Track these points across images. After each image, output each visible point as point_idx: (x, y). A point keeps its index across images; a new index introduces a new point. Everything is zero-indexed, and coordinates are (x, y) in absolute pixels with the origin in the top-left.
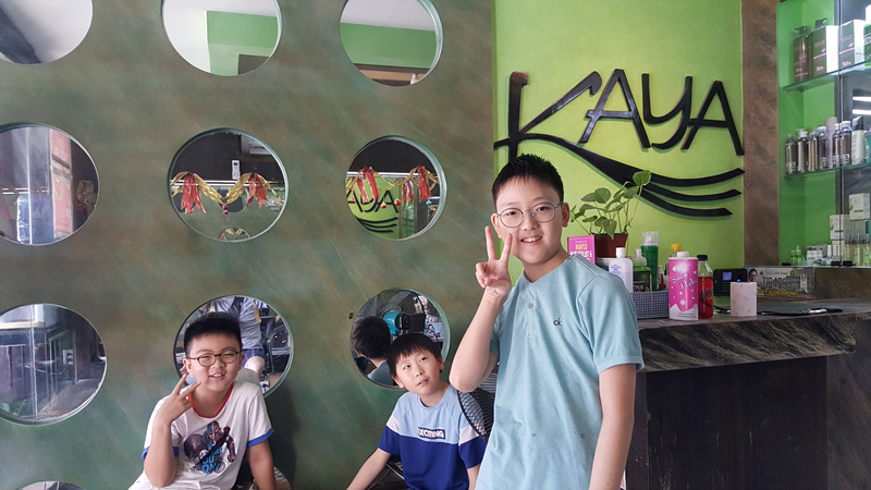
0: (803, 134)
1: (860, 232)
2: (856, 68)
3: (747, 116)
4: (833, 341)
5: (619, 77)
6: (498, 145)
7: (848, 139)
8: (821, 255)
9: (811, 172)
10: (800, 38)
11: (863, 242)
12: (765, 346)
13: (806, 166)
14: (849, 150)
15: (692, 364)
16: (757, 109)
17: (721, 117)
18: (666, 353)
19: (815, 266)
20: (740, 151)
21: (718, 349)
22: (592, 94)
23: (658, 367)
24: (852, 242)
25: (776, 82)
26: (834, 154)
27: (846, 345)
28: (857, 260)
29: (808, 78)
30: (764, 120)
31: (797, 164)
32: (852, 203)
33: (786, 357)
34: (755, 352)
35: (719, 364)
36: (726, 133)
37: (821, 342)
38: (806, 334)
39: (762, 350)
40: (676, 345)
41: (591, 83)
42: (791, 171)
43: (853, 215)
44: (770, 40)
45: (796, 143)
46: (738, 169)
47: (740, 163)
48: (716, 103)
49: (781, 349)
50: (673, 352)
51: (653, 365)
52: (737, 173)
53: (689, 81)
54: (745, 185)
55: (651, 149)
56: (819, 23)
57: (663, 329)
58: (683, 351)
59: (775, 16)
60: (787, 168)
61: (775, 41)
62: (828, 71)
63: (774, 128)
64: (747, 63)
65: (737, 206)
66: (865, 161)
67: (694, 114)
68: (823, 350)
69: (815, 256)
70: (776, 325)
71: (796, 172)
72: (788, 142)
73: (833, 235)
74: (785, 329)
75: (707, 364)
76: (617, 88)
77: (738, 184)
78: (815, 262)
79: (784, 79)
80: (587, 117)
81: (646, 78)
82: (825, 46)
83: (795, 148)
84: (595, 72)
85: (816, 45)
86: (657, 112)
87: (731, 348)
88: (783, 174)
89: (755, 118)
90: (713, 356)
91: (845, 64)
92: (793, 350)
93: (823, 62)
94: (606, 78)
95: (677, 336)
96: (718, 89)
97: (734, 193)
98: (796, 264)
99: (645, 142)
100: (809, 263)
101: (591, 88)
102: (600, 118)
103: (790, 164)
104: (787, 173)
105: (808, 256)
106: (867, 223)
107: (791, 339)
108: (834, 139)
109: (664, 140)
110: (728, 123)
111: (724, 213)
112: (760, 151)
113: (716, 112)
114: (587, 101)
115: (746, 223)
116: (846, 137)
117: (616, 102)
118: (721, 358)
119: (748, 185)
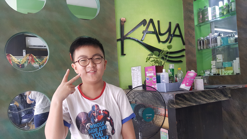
0: (202, 38)
1: (220, 65)
2: (217, 19)
3: (185, 34)
4: (226, 96)
5: (151, 21)
6: (118, 40)
7: (216, 39)
8: (209, 73)
9: (205, 49)
10: (200, 11)
11: (222, 68)
12: (209, 98)
13: (203, 47)
14: (216, 42)
15: (190, 105)
16: (188, 32)
17: (178, 34)
18: (183, 101)
19: (208, 76)
20: (184, 44)
21: (197, 100)
22: (144, 26)
23: (181, 106)
24: (218, 68)
25: (194, 24)
26: (212, 44)
27: (229, 97)
28: (220, 74)
29: (203, 22)
30: (191, 35)
31: (201, 47)
32: (217, 57)
33: (214, 101)
34: (206, 100)
35: (197, 104)
36: (180, 38)
37: (222, 96)
38: (219, 94)
39: (208, 99)
40: (186, 99)
41: (144, 22)
42: (199, 49)
43: (218, 61)
44: (192, 12)
45: (200, 41)
46: (184, 49)
47: (184, 47)
48: (177, 29)
49: (213, 99)
50: (185, 101)
51: (180, 106)
52: (183, 50)
53: (170, 23)
54: (186, 54)
55: (161, 43)
56: (205, 7)
57: (182, 94)
58: (188, 101)
59: (193, 5)
60: (198, 48)
61: (193, 12)
62: (209, 20)
63: (194, 37)
64: (185, 19)
65: (184, 59)
66: (221, 45)
67: (172, 33)
68: (223, 99)
69: (208, 73)
70: (211, 92)
71: (201, 49)
72: (198, 40)
73: (212, 67)
74: (214, 93)
75: (194, 104)
76: (151, 24)
77: (184, 53)
78: (208, 75)
79: (196, 23)
80: (143, 33)
81: (159, 22)
82: (208, 13)
83: (200, 42)
84: (145, 19)
85: (205, 13)
86: (162, 32)
87: (200, 99)
88: (197, 50)
89: (188, 34)
90: (196, 102)
91: (214, 18)
92: (216, 99)
93: (208, 17)
94: (148, 21)
95: (186, 96)
96: (178, 26)
97: (183, 56)
98: (202, 75)
99: (159, 41)
100: (206, 75)
101: (144, 24)
102: (147, 33)
103: (199, 47)
104: (198, 49)
105: (206, 73)
106: (222, 63)
107: (215, 95)
108: (212, 39)
109: (164, 40)
110: (180, 36)
111: (181, 62)
112: (190, 43)
113: (177, 33)
114: (143, 28)
115: (187, 64)
116: (215, 38)
117: (151, 29)
118: (198, 102)
119: (187, 54)
